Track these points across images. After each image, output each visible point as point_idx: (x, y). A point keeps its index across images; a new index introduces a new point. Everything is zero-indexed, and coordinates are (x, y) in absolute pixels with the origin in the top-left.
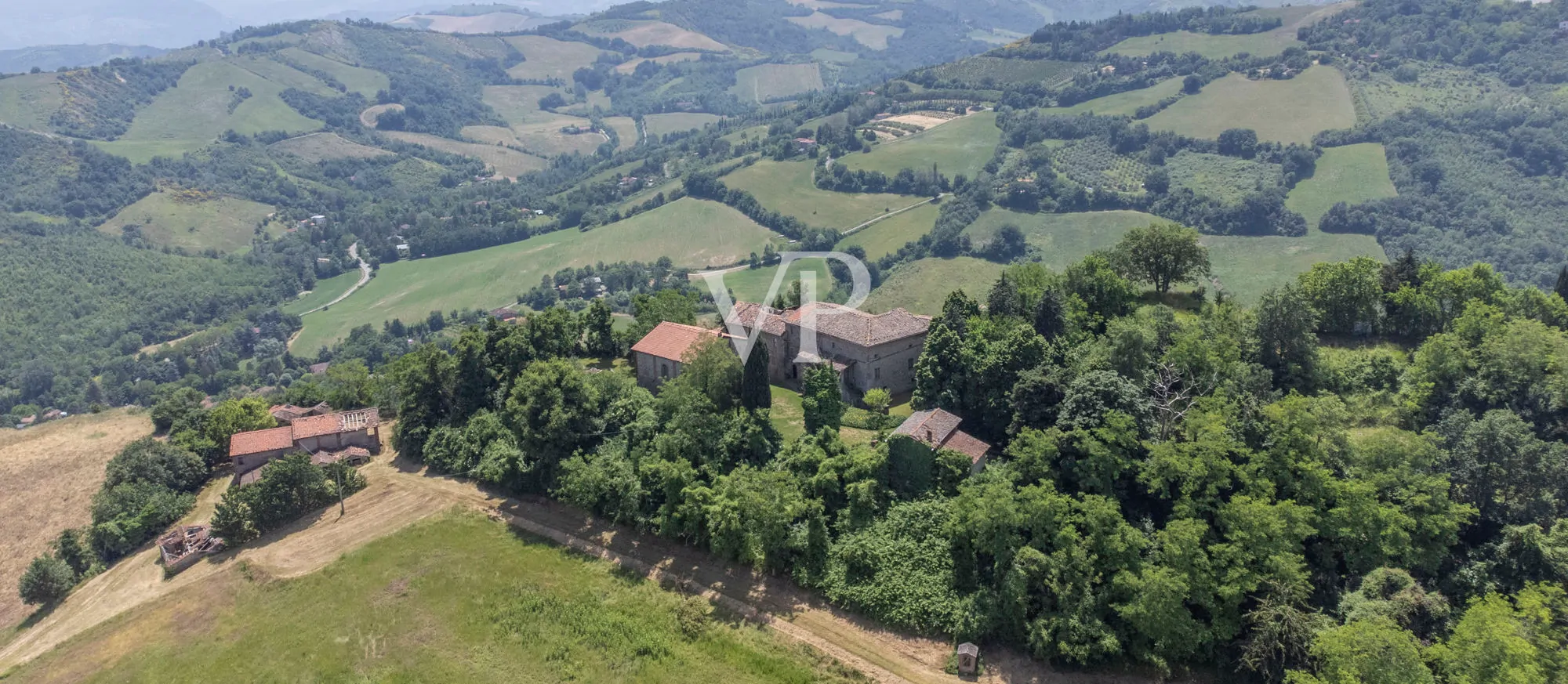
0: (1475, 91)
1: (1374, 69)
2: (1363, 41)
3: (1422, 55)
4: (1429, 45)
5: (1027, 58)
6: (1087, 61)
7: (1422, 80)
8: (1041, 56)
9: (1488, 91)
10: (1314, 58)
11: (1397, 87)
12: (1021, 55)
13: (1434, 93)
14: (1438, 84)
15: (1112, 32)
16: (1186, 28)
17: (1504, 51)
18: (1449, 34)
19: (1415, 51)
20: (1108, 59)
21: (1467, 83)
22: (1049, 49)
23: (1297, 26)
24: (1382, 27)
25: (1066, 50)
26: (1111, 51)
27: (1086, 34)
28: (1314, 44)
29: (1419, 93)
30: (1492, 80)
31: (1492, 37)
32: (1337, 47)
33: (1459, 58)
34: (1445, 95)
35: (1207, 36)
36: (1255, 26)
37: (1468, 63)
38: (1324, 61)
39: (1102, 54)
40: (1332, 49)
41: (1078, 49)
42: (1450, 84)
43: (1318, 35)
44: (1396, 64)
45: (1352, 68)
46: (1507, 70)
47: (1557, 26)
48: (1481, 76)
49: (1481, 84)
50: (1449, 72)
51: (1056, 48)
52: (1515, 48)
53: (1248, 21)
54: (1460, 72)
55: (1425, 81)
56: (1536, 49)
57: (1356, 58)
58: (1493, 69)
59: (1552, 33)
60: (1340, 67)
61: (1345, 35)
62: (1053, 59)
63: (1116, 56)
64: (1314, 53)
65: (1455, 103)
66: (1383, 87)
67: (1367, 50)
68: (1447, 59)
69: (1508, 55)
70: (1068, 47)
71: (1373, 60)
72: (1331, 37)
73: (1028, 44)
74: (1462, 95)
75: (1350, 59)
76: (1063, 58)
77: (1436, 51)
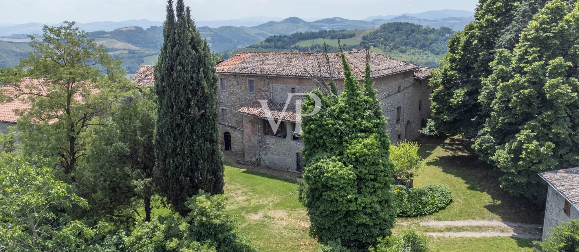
0: (425, 57)
1: (392, 49)
2: (386, 40)
3: (406, 45)
4: (408, 41)
5: (264, 48)
6: (287, 48)
7: (407, 53)
8: (270, 47)
9: (429, 56)
10: (371, 45)
11: (401, 55)
12: (262, 47)
13: (413, 57)
14: (413, 54)
15: (295, 38)
16: (322, 37)
17: (431, 44)
18: (412, 37)
19: (403, 43)
20: (295, 48)
21: (422, 54)
22: (272, 44)
23: (361, 36)
24: (391, 35)
25: (279, 45)
26: (297, 45)
27: (286, 39)
28: (370, 41)
29: (407, 56)
30: (429, 53)
31: (426, 39)
32: (378, 41)
33: (417, 46)
34: (416, 58)
35: (330, 40)
36: (346, 36)
37: (421, 47)
38: (375, 46)
39: (293, 46)
40: (376, 42)
41: (283, 44)
42: (417, 54)
43: (370, 38)
44: (399, 47)
45: (385, 48)
46: (433, 50)
47: (445, 36)
48: (426, 52)
49: (426, 54)
50: (415, 50)
51: (275, 45)
52: (434, 42)
53: (344, 34)
54: (419, 51)
55: (409, 53)
56: (441, 43)
57: (385, 45)
58: (428, 49)
59: (444, 38)
60: (380, 48)
61: (380, 37)
62: (274, 48)
63: (298, 46)
64: (371, 44)
65: (420, 60)
66: (397, 55)
67: (388, 42)
68: (414, 46)
69: (432, 45)
70: (279, 44)
71: (391, 46)
72: (375, 38)
73: (264, 43)
74: (422, 58)
75: (383, 46)
76: (278, 48)
77: (410, 43)
